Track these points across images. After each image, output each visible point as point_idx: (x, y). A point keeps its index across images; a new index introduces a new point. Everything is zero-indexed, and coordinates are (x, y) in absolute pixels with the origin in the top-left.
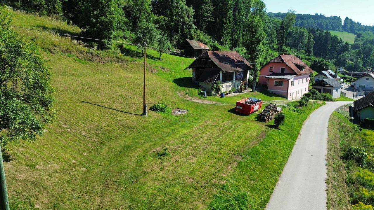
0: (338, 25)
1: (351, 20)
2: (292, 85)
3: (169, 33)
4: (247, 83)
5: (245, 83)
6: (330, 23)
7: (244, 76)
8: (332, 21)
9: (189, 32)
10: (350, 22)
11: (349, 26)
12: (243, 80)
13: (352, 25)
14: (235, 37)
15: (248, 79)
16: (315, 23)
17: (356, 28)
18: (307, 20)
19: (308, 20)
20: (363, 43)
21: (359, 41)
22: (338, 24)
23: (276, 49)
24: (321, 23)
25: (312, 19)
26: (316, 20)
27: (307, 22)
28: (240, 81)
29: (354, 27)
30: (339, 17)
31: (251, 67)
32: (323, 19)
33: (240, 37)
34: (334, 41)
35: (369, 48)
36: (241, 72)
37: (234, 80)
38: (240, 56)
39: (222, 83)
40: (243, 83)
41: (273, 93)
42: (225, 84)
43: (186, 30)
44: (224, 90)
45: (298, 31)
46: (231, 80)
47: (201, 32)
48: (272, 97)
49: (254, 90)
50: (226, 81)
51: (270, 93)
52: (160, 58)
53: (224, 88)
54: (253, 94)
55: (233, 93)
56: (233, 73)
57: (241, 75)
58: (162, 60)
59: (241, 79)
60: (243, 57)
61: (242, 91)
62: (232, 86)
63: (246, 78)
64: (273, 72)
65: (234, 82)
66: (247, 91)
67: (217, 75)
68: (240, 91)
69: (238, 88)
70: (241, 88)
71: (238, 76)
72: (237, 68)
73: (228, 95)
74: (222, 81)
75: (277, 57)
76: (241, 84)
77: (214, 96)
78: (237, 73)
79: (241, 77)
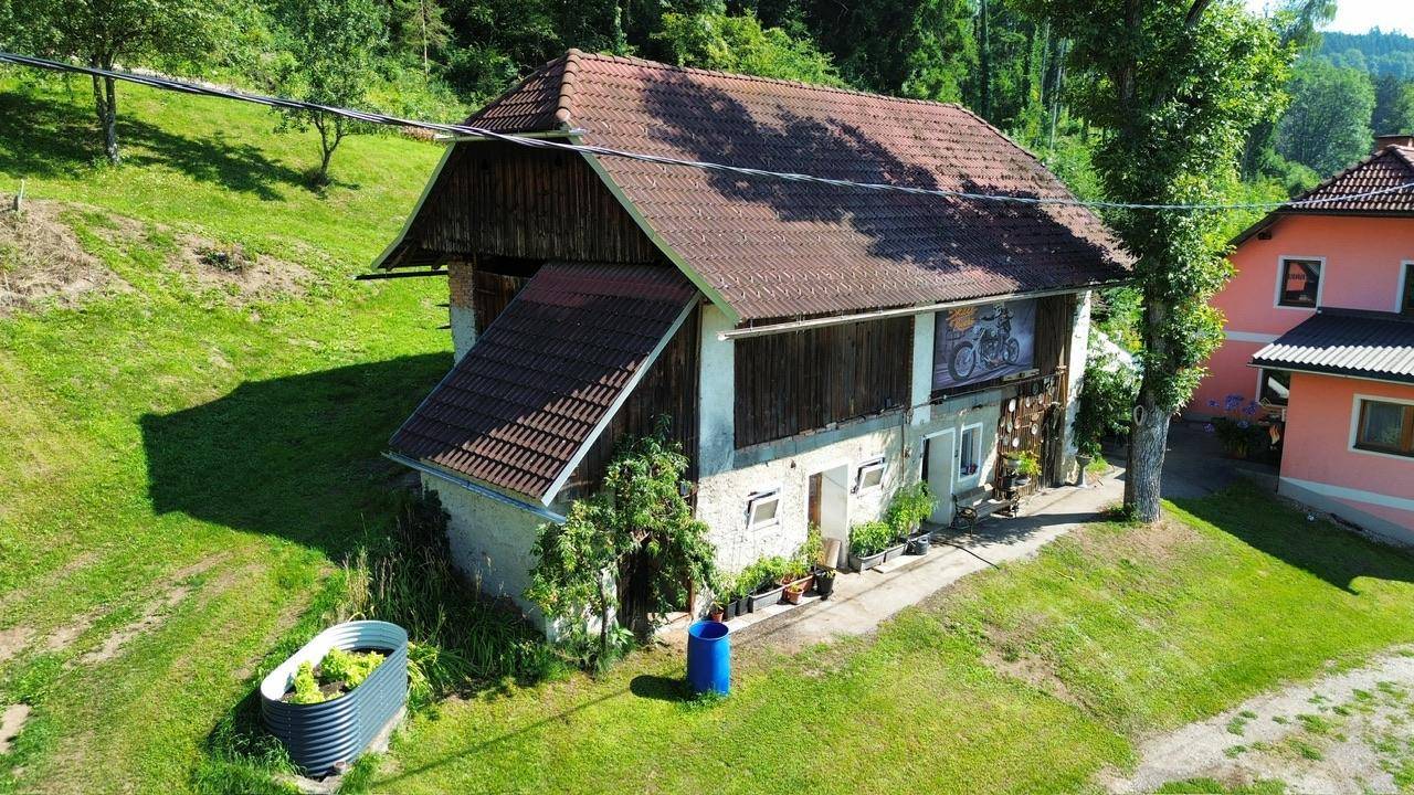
3: (554, 36)
4: (1069, 418)
5: (1047, 416)
7: (1036, 345)
9: (688, 29)
12: (1025, 389)
14: (997, 89)
15: (1076, 371)
18: (1334, 54)
19: (1339, 55)
24: (1396, 65)
25: (1358, 51)
26: (1375, 57)
27: (1336, 61)
28: (994, 411)
31: (1126, 260)
32: (1406, 50)
33: (1027, 85)
36: (1007, 312)
37: (916, 400)
38: (1003, 149)
39: (746, 457)
40: (1023, 421)
41: (1333, 516)
42: (793, 466)
43: (669, 18)
44: (781, 540)
45: (1322, 86)
46: (879, 413)
47: (765, 31)
48: (1356, 589)
49: (1146, 503)
50: (810, 433)
51: (1312, 518)
52: (323, 172)
53: (775, 520)
54: (1133, 561)
55: (908, 552)
56: (905, 326)
57: (1011, 341)
58: (344, 189)
59: (1005, 383)
60: (1030, 159)
61: (1018, 515)
62: (886, 479)
63: (1062, 366)
64: (1314, 306)
65: (922, 423)
66: (1069, 500)
67: (631, 373)
68: (995, 515)
69: (965, 481)
70: (1004, 481)
71: (968, 353)
72: (957, 267)
73: (823, 599)
74: (735, 434)
75: (1368, 164)
76: (1009, 429)
77: (589, 669)
78: (950, 330)
79: (1010, 364)
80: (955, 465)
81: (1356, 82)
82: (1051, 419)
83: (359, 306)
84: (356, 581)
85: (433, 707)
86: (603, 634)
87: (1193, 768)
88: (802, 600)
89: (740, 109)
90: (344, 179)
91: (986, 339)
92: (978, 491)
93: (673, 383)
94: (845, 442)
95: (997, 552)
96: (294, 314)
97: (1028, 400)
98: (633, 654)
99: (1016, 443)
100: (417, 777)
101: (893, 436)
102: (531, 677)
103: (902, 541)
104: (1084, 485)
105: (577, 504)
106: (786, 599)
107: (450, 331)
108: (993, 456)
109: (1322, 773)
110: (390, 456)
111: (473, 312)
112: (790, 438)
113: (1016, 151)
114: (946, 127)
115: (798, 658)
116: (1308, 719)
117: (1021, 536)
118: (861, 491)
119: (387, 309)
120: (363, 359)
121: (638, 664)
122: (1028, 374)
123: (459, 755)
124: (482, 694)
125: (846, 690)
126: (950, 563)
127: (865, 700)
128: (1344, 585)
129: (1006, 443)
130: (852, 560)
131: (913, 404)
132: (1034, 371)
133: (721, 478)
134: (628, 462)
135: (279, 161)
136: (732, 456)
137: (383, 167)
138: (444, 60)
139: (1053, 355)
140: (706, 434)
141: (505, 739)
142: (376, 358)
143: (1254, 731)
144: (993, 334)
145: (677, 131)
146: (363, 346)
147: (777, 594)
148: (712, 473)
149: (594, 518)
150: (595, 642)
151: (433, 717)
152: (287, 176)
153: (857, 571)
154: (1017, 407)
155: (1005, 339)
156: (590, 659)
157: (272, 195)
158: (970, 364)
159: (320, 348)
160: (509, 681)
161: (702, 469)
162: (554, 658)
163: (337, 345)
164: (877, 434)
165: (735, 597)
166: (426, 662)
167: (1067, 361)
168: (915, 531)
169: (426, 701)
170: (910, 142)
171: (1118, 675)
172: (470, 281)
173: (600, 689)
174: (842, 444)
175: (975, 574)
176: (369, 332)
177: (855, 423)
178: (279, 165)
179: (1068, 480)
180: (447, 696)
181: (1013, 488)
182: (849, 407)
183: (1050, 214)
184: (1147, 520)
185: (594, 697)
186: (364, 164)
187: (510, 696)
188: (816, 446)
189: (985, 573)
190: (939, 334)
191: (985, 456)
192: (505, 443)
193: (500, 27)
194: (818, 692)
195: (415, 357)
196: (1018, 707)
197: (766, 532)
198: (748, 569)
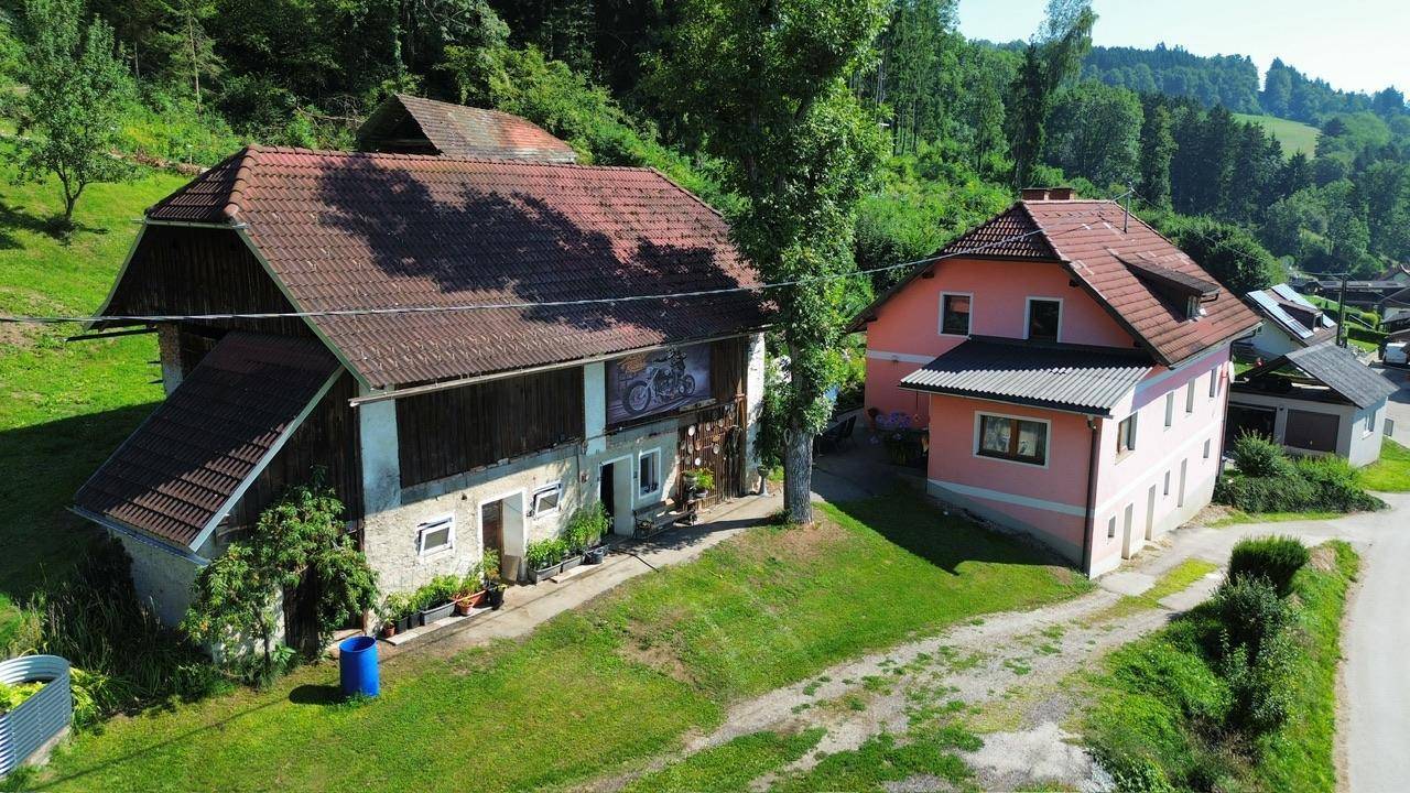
0: (1245, 89)
1: (1291, 70)
2: (1124, 447)
4: (751, 437)
5: (729, 436)
6: (1214, 80)
7: (712, 380)
8: (1223, 74)
10: (1288, 78)
11: (1285, 94)
13: (1296, 91)
16: (1157, 80)
17: (1311, 101)
18: (1125, 68)
19: (1130, 69)
20: (1354, 157)
21: (1337, 149)
22: (1244, 85)
23: (1001, 178)
24: (1178, 79)
25: (1145, 66)
26: (1161, 71)
27: (1126, 75)
28: (673, 437)
29: (1305, 98)
30: (1248, 57)
31: (774, 307)
32: (1187, 65)
34: (1245, 145)
35: (1387, 176)
36: (679, 353)
37: (590, 432)
38: (690, 209)
39: (414, 493)
40: (704, 443)
41: (966, 510)
42: (464, 498)
43: (453, 51)
44: (455, 562)
45: (1098, 103)
46: (553, 447)
47: (548, 64)
48: (959, 571)
49: (799, 508)
50: (481, 469)
51: (946, 513)
52: (66, 219)
53: (448, 545)
54: (779, 558)
55: (587, 562)
56: (577, 375)
57: (686, 378)
58: (90, 234)
59: (683, 412)
60: (716, 218)
61: (696, 523)
62: (562, 502)
63: (740, 394)
64: (966, 334)
65: (598, 452)
66: (746, 508)
67: (279, 434)
68: (678, 525)
69: (647, 498)
70: (684, 495)
71: (643, 391)
72: (608, 325)
73: (494, 609)
74: (401, 476)
75: (1002, 217)
76: (691, 451)
77: (253, 684)
78: (622, 372)
79: (686, 396)
80: (634, 484)
81: (1127, 101)
82: (733, 442)
83: (91, 357)
84: (31, 622)
85: (100, 724)
86: (267, 654)
87: (763, 724)
88: (473, 611)
89: (422, 189)
90: (91, 224)
91: (660, 377)
92: (660, 505)
93: (332, 437)
94: (518, 474)
95: (666, 557)
96: (21, 367)
97: (708, 425)
98: (300, 668)
99: (698, 462)
100: (70, 782)
101: (568, 465)
102: (196, 693)
103: (579, 553)
104: (766, 493)
105: (232, 547)
106: (459, 611)
107: (161, 385)
108: (674, 474)
109: (859, 720)
110: (76, 511)
111: (180, 369)
112: (460, 475)
113: (703, 210)
114: (637, 193)
115: (452, 660)
116: (870, 680)
117: (690, 542)
118: (537, 514)
119: (120, 358)
120: (85, 410)
121: (304, 676)
122: (704, 403)
123: (114, 762)
124: (148, 711)
125: (485, 685)
126: (619, 569)
127: (499, 691)
128: (949, 567)
129: (688, 463)
130: (531, 573)
131: (587, 437)
132: (710, 401)
133: (389, 515)
134: (280, 509)
135: (22, 208)
136: (399, 494)
137: (134, 210)
138: (217, 88)
139: (731, 386)
140: (369, 478)
141: (160, 746)
142: (98, 408)
143: (824, 692)
144: (667, 373)
145: (350, 216)
146: (87, 397)
147: (450, 608)
148: (378, 510)
149: (247, 558)
150: (259, 662)
151: (98, 733)
152: (30, 223)
153: (534, 582)
154: (697, 430)
155: (679, 376)
156: (255, 674)
157: (11, 242)
158: (645, 399)
159: (43, 401)
160: (175, 699)
161: (367, 509)
162: (217, 677)
163: (60, 396)
164: (551, 465)
165: (406, 613)
166: (95, 688)
167: (745, 390)
168: (597, 543)
169: (92, 721)
170: (593, 209)
171: (730, 657)
172: (177, 341)
173: (262, 700)
174: (514, 476)
175: (637, 578)
176: (97, 382)
177: (527, 457)
178: (21, 212)
179: (754, 490)
180: (115, 714)
181: (691, 501)
182: (521, 444)
183: (722, 267)
184: (800, 523)
185: (251, 706)
186: (114, 207)
187: (173, 711)
188: (486, 479)
189: (646, 577)
190: (610, 377)
191: (666, 475)
192: (194, 485)
193: (279, 56)
194: (460, 688)
195: (140, 406)
196: (636, 686)
197: (439, 556)
198: (421, 589)
